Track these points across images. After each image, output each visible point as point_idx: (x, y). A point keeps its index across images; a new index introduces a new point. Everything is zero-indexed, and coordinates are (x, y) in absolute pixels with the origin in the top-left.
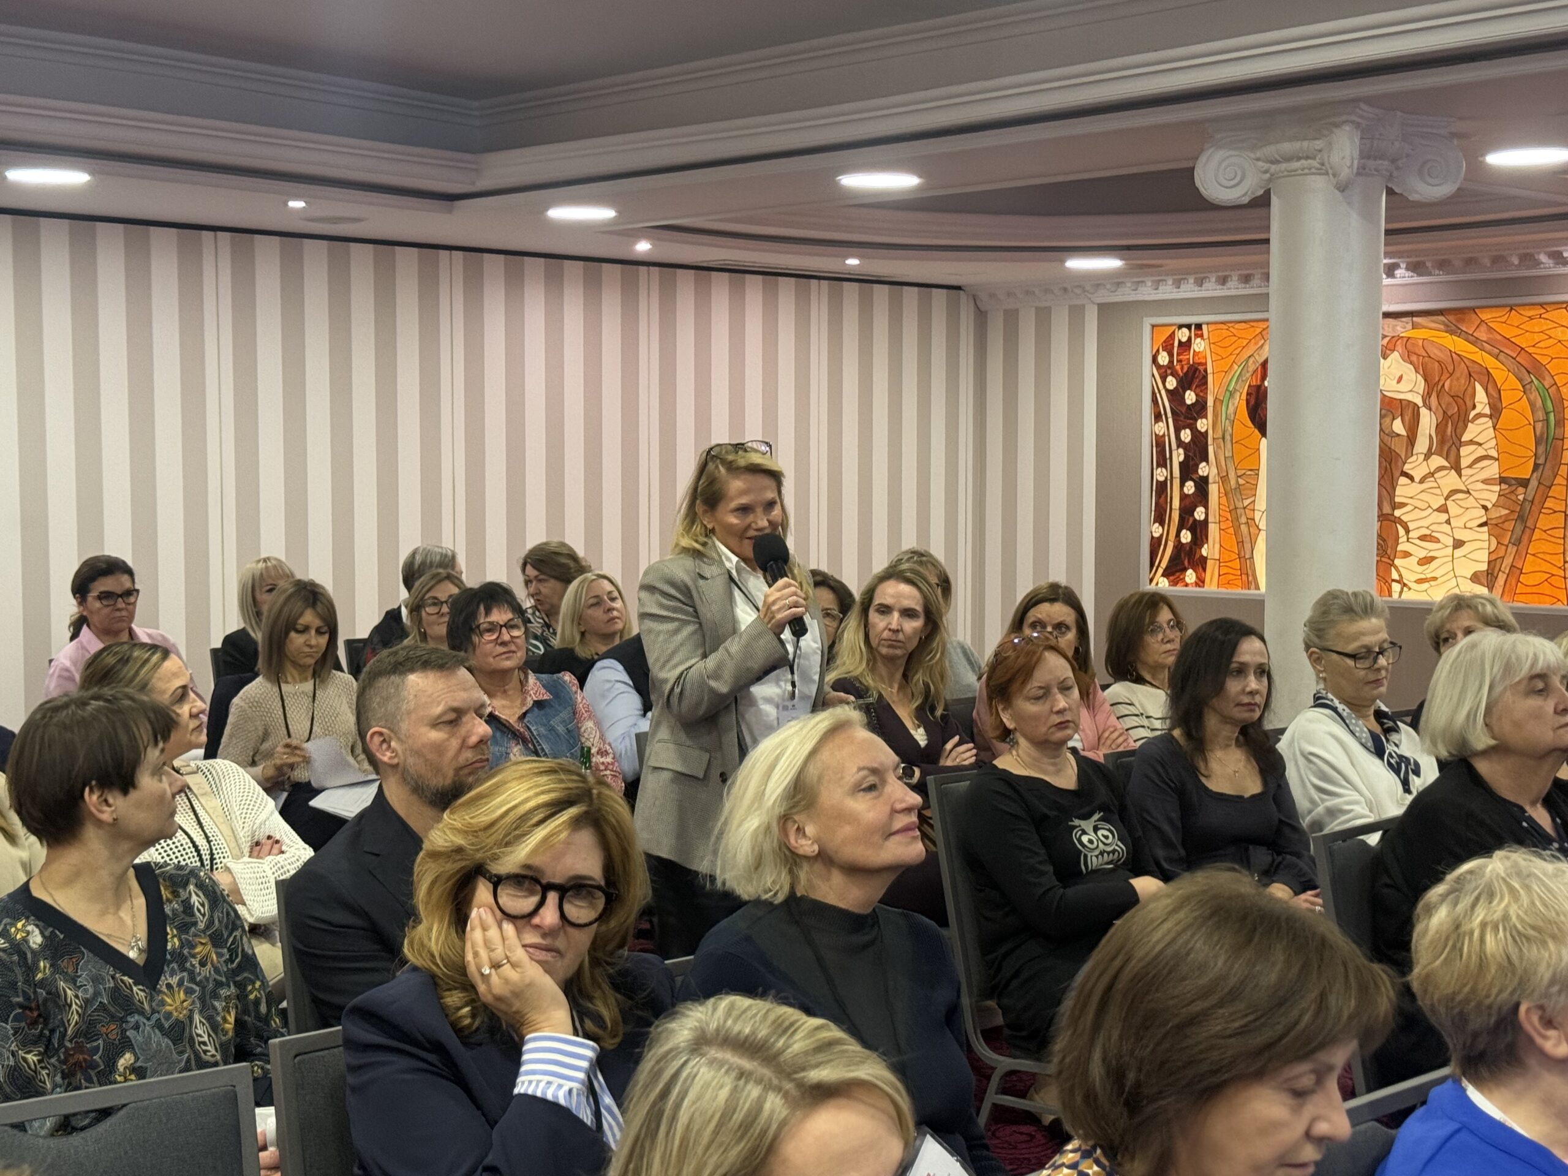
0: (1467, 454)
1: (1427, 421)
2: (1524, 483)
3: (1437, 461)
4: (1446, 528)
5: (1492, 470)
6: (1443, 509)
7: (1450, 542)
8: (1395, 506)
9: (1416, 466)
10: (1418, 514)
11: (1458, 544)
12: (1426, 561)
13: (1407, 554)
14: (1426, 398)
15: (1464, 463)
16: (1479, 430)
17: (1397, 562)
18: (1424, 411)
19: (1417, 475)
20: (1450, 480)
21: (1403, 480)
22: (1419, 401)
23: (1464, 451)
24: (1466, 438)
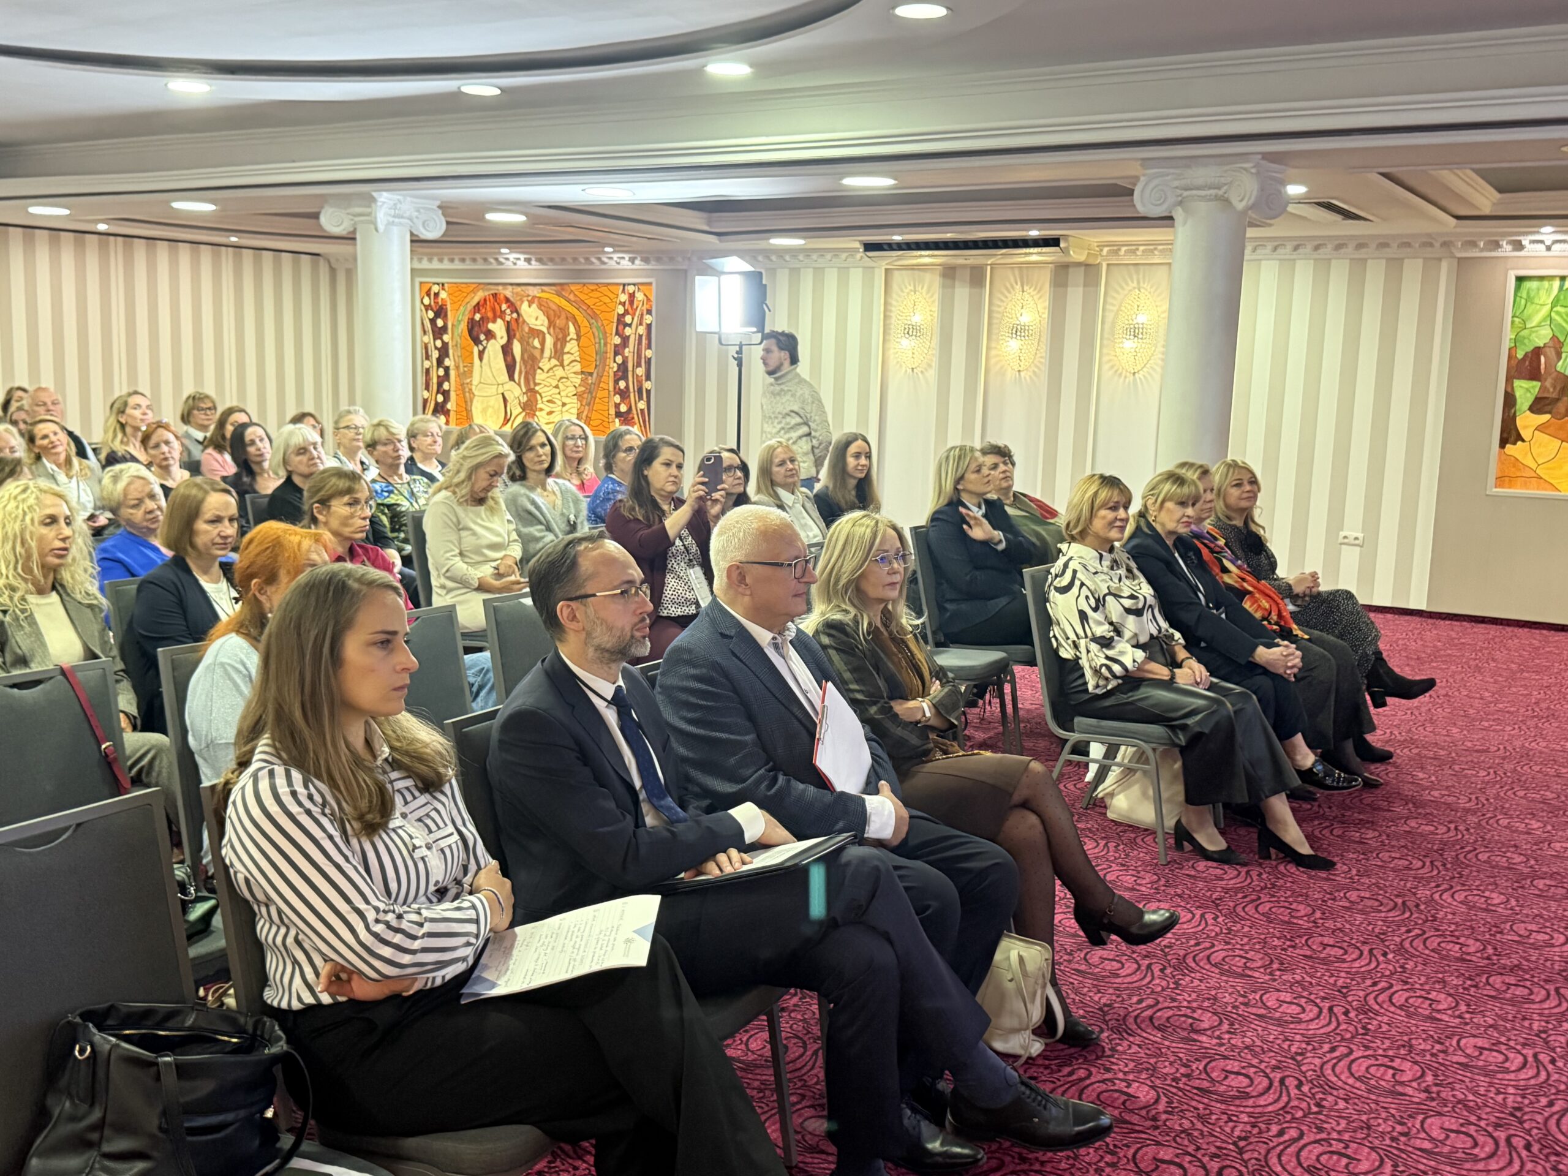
0: (567, 359)
1: (549, 341)
2: (591, 374)
3: (554, 362)
4: (558, 396)
5: (578, 367)
6: (557, 387)
7: (560, 403)
8: (536, 384)
9: (545, 364)
10: (546, 389)
11: (564, 405)
12: (550, 413)
13: (541, 410)
14: (548, 328)
15: (566, 363)
16: (572, 346)
17: (537, 413)
18: (548, 336)
19: (546, 368)
20: (559, 372)
21: (539, 371)
22: (545, 330)
23: (566, 357)
24: (566, 350)
